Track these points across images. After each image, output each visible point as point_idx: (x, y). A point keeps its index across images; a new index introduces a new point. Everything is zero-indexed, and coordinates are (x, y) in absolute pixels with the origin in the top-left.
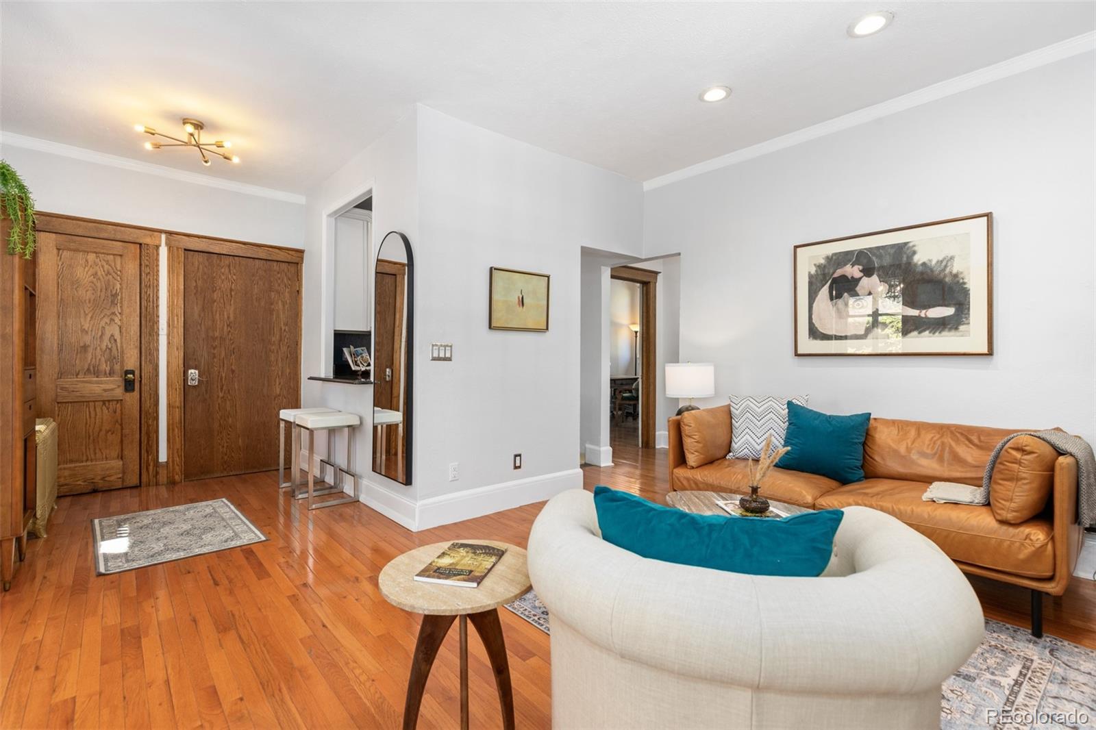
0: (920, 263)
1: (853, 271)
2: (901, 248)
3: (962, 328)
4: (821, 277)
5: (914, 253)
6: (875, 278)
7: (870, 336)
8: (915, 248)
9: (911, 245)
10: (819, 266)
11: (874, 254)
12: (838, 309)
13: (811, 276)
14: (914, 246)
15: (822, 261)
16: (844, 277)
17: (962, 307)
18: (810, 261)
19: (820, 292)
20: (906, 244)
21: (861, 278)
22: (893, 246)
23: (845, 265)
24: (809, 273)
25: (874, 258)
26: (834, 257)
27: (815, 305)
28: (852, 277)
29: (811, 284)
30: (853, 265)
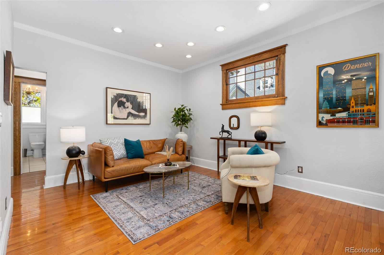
0: (139, 101)
1: (124, 100)
2: (135, 96)
3: (146, 118)
4: (115, 99)
5: (138, 98)
6: (129, 103)
7: (128, 119)
8: (138, 97)
9: (137, 96)
10: (114, 96)
11: (129, 96)
12: (120, 110)
13: (112, 99)
14: (137, 97)
15: (115, 95)
16: (121, 101)
17: (146, 113)
18: (111, 94)
19: (115, 104)
20: (136, 96)
21: (126, 102)
22: (133, 95)
23: (122, 97)
24: (111, 97)
25: (129, 98)
26: (119, 94)
27: (113, 108)
28: (124, 102)
29: (112, 101)
30: (124, 98)
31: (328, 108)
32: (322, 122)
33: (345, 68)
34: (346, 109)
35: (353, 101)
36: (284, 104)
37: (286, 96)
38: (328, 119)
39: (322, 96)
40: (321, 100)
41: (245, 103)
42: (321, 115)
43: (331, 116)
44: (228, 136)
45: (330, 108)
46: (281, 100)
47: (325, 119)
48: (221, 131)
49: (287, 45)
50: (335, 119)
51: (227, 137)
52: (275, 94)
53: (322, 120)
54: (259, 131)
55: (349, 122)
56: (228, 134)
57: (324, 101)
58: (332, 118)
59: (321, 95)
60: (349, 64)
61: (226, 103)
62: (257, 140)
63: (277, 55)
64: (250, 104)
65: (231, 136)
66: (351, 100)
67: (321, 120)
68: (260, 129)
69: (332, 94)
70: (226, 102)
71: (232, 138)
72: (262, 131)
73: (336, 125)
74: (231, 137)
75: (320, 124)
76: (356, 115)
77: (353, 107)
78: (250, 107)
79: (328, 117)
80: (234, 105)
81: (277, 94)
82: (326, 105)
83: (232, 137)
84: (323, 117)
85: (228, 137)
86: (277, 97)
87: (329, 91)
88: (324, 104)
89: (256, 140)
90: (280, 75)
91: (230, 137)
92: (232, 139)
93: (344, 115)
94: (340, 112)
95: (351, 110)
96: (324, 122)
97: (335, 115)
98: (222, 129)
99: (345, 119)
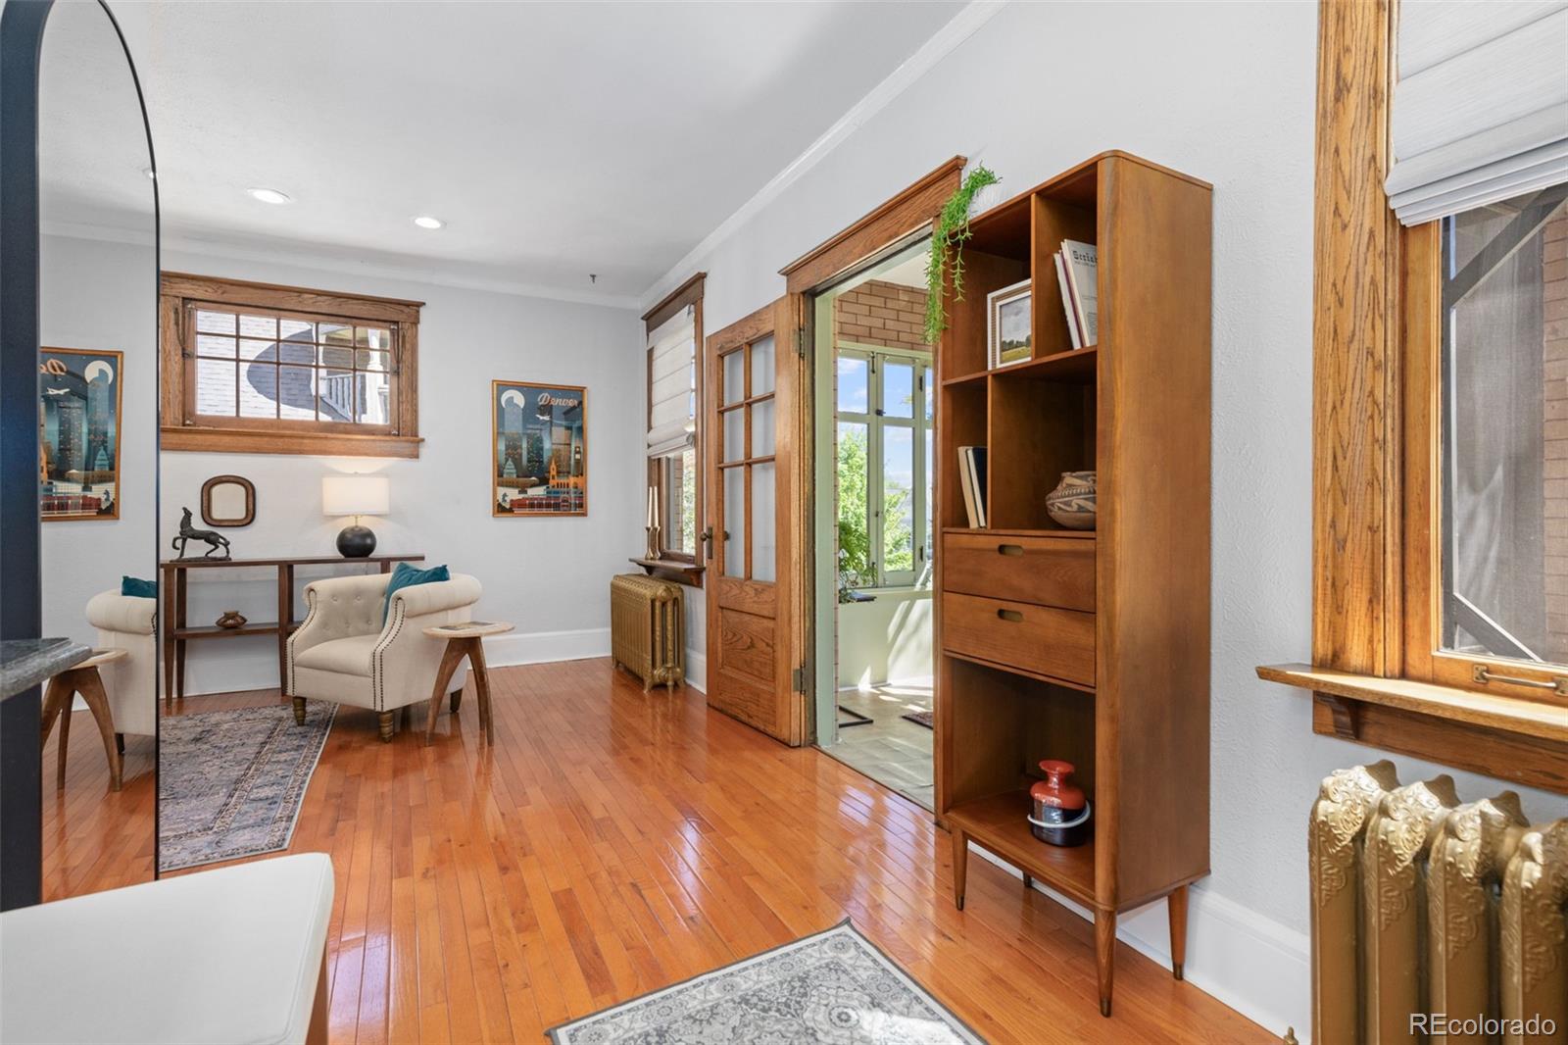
31: (515, 476)
32: (503, 504)
33: (541, 400)
34: (544, 481)
35: (553, 466)
36: (417, 456)
37: (421, 436)
38: (514, 498)
39: (504, 448)
40: (502, 458)
41: (282, 436)
42: (501, 491)
43: (520, 492)
44: (208, 553)
45: (518, 476)
46: (409, 444)
47: (508, 499)
48: (179, 535)
49: (424, 304)
50: (527, 499)
51: (204, 555)
52: (391, 426)
53: (504, 501)
54: (352, 529)
55: (548, 506)
56: (208, 544)
57: (507, 460)
58: (521, 496)
59: (502, 447)
60: (547, 394)
61: (184, 425)
62: (346, 556)
63: (396, 320)
64: (302, 443)
65: (228, 552)
66: (551, 463)
67: (500, 501)
68: (356, 522)
69: (521, 447)
70: (181, 421)
71: (230, 559)
72: (361, 530)
73: (527, 511)
74: (228, 556)
75: (501, 509)
76: (558, 493)
77: (553, 478)
78: (301, 452)
79: (513, 494)
80: (227, 439)
81: (396, 426)
82: (510, 469)
83: (230, 556)
84: (505, 495)
85: (209, 555)
86: (394, 435)
87: (515, 440)
88: (507, 467)
89: (343, 557)
90: (404, 378)
91: (220, 552)
92: (233, 561)
93: (539, 492)
94: (533, 485)
95: (552, 482)
96: (508, 507)
97: (526, 492)
98: (182, 528)
99: (542, 499)
